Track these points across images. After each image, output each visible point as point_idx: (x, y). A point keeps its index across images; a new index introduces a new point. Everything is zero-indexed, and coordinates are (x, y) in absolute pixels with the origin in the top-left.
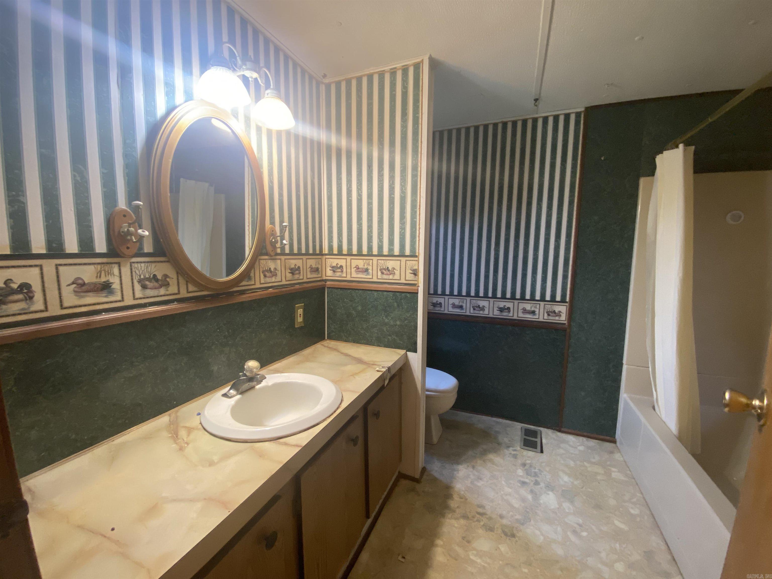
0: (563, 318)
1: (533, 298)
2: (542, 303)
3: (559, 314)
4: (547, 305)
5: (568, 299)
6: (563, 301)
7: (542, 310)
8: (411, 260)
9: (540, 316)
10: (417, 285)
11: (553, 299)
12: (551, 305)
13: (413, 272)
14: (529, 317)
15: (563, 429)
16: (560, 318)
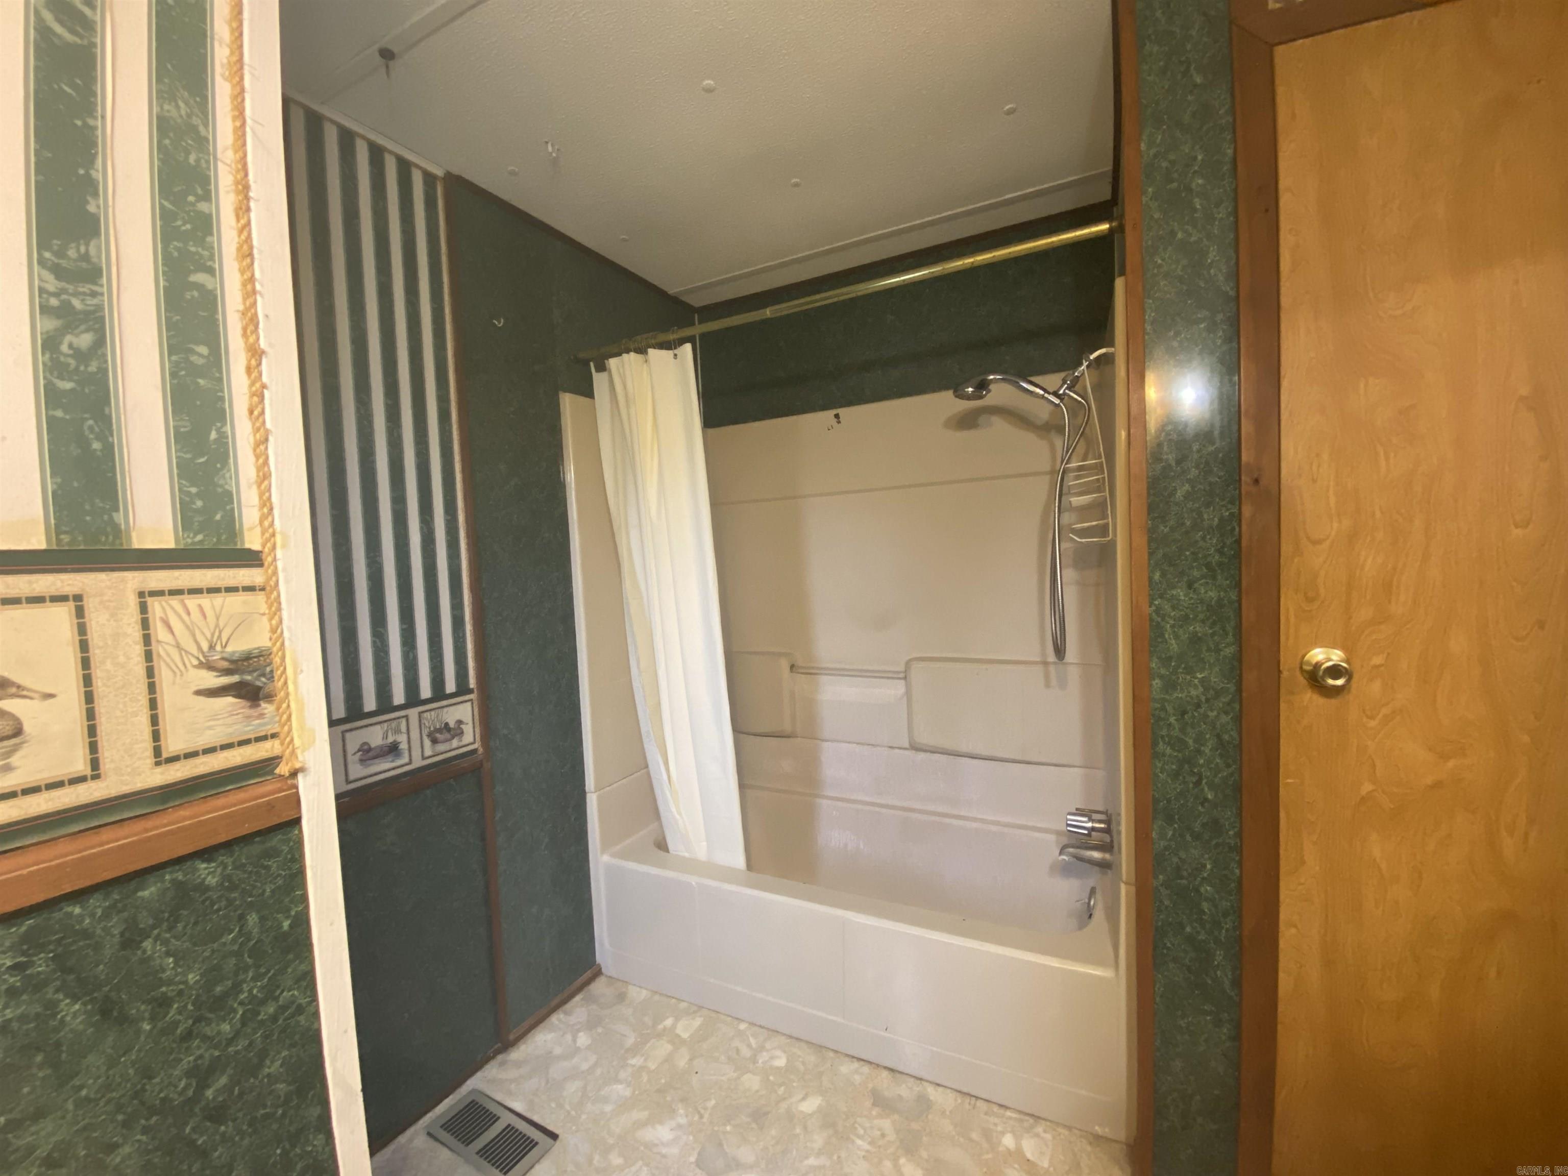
0: (470, 737)
1: (385, 705)
2: (413, 713)
3: (455, 731)
4: (425, 715)
5: (472, 683)
6: (462, 689)
7: (415, 734)
8: (195, 591)
9: (414, 754)
10: (283, 769)
11: (439, 693)
12: (437, 711)
13: (235, 679)
14: (384, 768)
15: (512, 1037)
16: (461, 741)
